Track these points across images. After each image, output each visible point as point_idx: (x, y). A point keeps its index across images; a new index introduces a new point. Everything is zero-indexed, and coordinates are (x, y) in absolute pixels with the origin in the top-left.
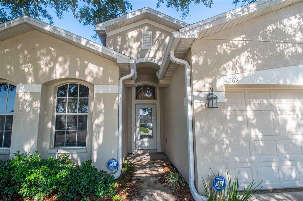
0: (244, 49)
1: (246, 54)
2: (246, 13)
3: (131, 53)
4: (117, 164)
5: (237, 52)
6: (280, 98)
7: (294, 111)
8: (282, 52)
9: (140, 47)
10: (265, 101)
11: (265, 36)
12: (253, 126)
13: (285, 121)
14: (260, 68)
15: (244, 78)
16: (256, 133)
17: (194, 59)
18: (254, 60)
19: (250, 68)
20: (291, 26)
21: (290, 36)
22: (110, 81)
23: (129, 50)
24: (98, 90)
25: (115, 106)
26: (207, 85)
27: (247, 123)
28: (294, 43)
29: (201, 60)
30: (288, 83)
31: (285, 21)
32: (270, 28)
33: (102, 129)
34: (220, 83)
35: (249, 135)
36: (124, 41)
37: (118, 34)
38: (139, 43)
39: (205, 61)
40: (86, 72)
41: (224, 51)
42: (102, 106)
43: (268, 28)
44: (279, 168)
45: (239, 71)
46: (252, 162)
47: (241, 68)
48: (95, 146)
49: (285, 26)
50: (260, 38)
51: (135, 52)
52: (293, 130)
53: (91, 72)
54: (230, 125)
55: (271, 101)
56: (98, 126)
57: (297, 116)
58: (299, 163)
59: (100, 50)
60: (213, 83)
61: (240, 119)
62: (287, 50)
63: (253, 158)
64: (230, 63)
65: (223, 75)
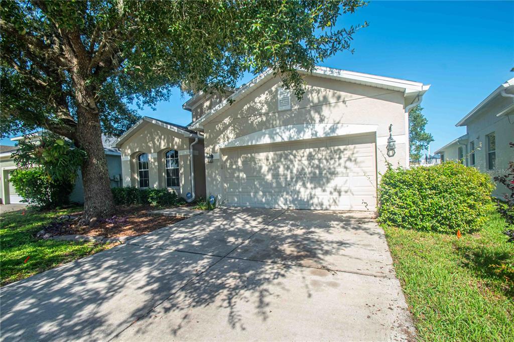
0: (230, 125)
1: (230, 128)
4: (191, 195)
5: (226, 127)
6: (258, 152)
7: (267, 160)
8: (252, 122)
10: (249, 155)
11: (242, 113)
12: (241, 171)
13: (261, 167)
14: (238, 136)
15: (229, 143)
16: (243, 175)
18: (235, 131)
19: (232, 136)
20: (260, 102)
21: (257, 110)
22: (185, 147)
25: (188, 162)
26: (211, 150)
27: (238, 169)
28: (260, 115)
29: (208, 136)
30: (254, 143)
31: (257, 100)
32: (245, 107)
34: (217, 147)
35: (238, 176)
37: (198, 107)
39: (210, 135)
41: (220, 129)
43: (244, 108)
44: (255, 196)
45: (227, 139)
46: (239, 192)
47: (228, 137)
48: (181, 185)
49: (256, 103)
50: (239, 116)
52: (266, 173)
53: (176, 143)
54: (229, 171)
55: (253, 155)
57: (270, 163)
58: (267, 194)
60: (213, 149)
61: (234, 167)
62: (256, 121)
63: (240, 190)
64: (222, 135)
65: (218, 143)
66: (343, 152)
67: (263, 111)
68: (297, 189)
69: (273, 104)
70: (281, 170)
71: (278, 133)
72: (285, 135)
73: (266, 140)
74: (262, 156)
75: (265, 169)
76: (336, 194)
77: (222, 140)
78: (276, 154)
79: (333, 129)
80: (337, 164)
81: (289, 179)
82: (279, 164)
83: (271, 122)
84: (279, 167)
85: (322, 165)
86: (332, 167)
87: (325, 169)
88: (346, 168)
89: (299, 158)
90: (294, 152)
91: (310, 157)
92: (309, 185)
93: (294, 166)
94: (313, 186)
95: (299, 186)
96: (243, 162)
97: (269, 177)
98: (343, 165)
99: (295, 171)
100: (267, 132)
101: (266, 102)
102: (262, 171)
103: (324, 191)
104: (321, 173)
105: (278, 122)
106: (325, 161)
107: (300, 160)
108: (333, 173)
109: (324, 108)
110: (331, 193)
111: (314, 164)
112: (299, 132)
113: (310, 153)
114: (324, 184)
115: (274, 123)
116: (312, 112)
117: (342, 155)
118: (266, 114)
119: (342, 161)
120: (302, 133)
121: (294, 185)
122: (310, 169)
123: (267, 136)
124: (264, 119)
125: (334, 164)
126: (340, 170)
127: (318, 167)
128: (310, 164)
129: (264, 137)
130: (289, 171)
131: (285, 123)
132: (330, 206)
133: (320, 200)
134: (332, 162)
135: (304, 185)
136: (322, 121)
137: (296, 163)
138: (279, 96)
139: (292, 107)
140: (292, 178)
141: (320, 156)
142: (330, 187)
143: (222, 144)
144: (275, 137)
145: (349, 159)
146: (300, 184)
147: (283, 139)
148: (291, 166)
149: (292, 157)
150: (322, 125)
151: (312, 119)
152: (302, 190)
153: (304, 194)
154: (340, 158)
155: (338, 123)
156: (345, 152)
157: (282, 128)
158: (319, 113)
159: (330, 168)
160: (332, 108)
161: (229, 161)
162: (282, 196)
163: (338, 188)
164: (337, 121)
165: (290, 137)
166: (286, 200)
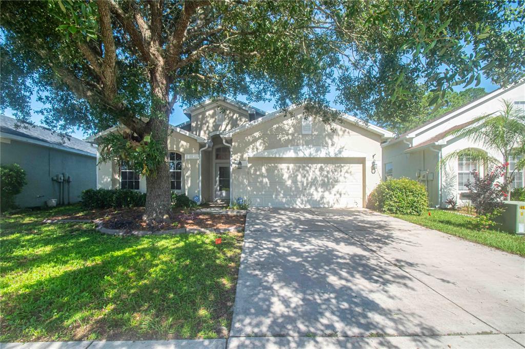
0: (259, 138)
1: (260, 141)
2: (256, 123)
3: (208, 127)
4: (199, 198)
5: (255, 140)
6: (281, 163)
7: (288, 169)
8: (280, 139)
9: (215, 121)
10: (273, 165)
11: (271, 131)
12: (265, 177)
13: (283, 175)
14: (266, 149)
15: (257, 154)
16: (266, 180)
17: (233, 144)
18: (264, 144)
19: (261, 148)
20: (288, 125)
21: (285, 130)
22: (194, 151)
23: (207, 124)
24: (187, 157)
25: (197, 166)
26: (239, 157)
27: (262, 175)
28: (288, 134)
29: (237, 144)
30: (281, 156)
31: (285, 122)
32: (275, 126)
33: (190, 179)
34: (246, 156)
35: (262, 181)
36: (203, 118)
37: (199, 114)
38: (214, 119)
39: (239, 145)
40: (180, 145)
41: (249, 140)
42: (190, 166)
44: (276, 198)
47: (257, 149)
48: (186, 187)
49: (284, 124)
50: (269, 132)
51: (211, 125)
52: (286, 179)
53: (182, 145)
54: (253, 176)
55: (276, 164)
56: (187, 177)
57: (290, 172)
58: (287, 196)
59: (187, 135)
60: (242, 156)
61: (258, 173)
62: (283, 138)
63: (263, 193)
64: (251, 146)
65: (247, 152)
66: (343, 167)
67: (290, 132)
68: (311, 192)
69: (298, 128)
70: (299, 178)
71: (301, 150)
72: (306, 152)
73: (291, 154)
74: (283, 166)
75: (286, 176)
76: (338, 196)
77: (250, 150)
78: (296, 166)
79: (340, 152)
80: (339, 175)
81: (305, 185)
82: (297, 173)
83: (296, 141)
84: (297, 175)
85: (329, 176)
86: (336, 177)
87: (331, 179)
88: (345, 177)
89: (313, 169)
90: (310, 165)
91: (321, 169)
92: (320, 189)
93: (309, 175)
94: (322, 190)
95: (312, 190)
96: (267, 170)
97: (289, 183)
98: (343, 175)
99: (310, 179)
100: (292, 148)
101: (293, 126)
102: (284, 178)
103: (330, 193)
104: (328, 181)
105: (301, 141)
106: (331, 173)
107: (314, 171)
108: (337, 181)
109: (335, 136)
110: (335, 195)
111: (324, 174)
112: (317, 151)
113: (321, 167)
114: (330, 189)
115: (298, 142)
116: (327, 138)
117: (342, 169)
118: (293, 135)
119: (342, 173)
120: (319, 152)
121: (309, 189)
122: (321, 178)
123: (292, 151)
124: (290, 138)
125: (338, 174)
126: (341, 179)
127: (327, 176)
128: (321, 174)
129: (290, 151)
130: (306, 178)
131: (307, 144)
132: (334, 204)
133: (327, 201)
134: (336, 173)
135: (316, 189)
136: (333, 145)
137: (311, 173)
138: (303, 123)
139: (312, 132)
140: (307, 184)
141: (328, 169)
142: (334, 191)
143: (250, 153)
144: (299, 153)
145: (347, 172)
146: (313, 188)
147: (305, 154)
148: (307, 175)
149: (308, 168)
150: (333, 148)
151: (327, 143)
152: (315, 193)
153: (317, 196)
154: (341, 171)
155: (343, 147)
156: (345, 168)
157: (305, 146)
158: (332, 140)
159: (334, 178)
160: (340, 138)
161: (253, 168)
162: (300, 197)
163: (339, 191)
164: (343, 146)
165: (311, 153)
166: (302, 200)
